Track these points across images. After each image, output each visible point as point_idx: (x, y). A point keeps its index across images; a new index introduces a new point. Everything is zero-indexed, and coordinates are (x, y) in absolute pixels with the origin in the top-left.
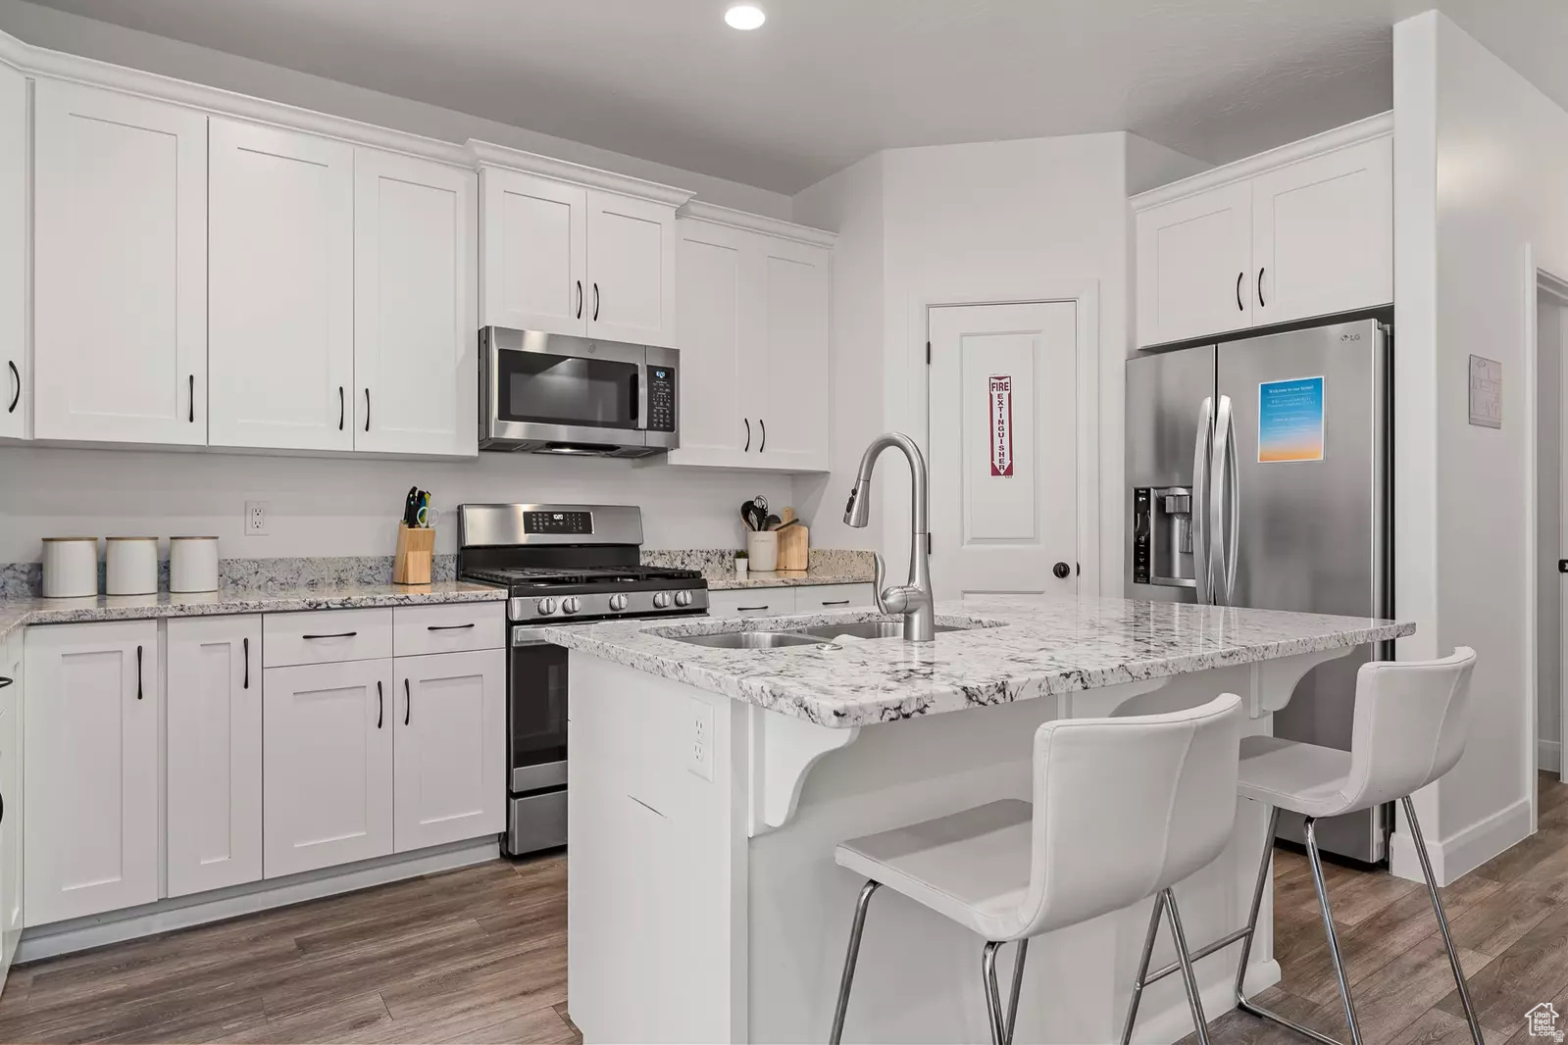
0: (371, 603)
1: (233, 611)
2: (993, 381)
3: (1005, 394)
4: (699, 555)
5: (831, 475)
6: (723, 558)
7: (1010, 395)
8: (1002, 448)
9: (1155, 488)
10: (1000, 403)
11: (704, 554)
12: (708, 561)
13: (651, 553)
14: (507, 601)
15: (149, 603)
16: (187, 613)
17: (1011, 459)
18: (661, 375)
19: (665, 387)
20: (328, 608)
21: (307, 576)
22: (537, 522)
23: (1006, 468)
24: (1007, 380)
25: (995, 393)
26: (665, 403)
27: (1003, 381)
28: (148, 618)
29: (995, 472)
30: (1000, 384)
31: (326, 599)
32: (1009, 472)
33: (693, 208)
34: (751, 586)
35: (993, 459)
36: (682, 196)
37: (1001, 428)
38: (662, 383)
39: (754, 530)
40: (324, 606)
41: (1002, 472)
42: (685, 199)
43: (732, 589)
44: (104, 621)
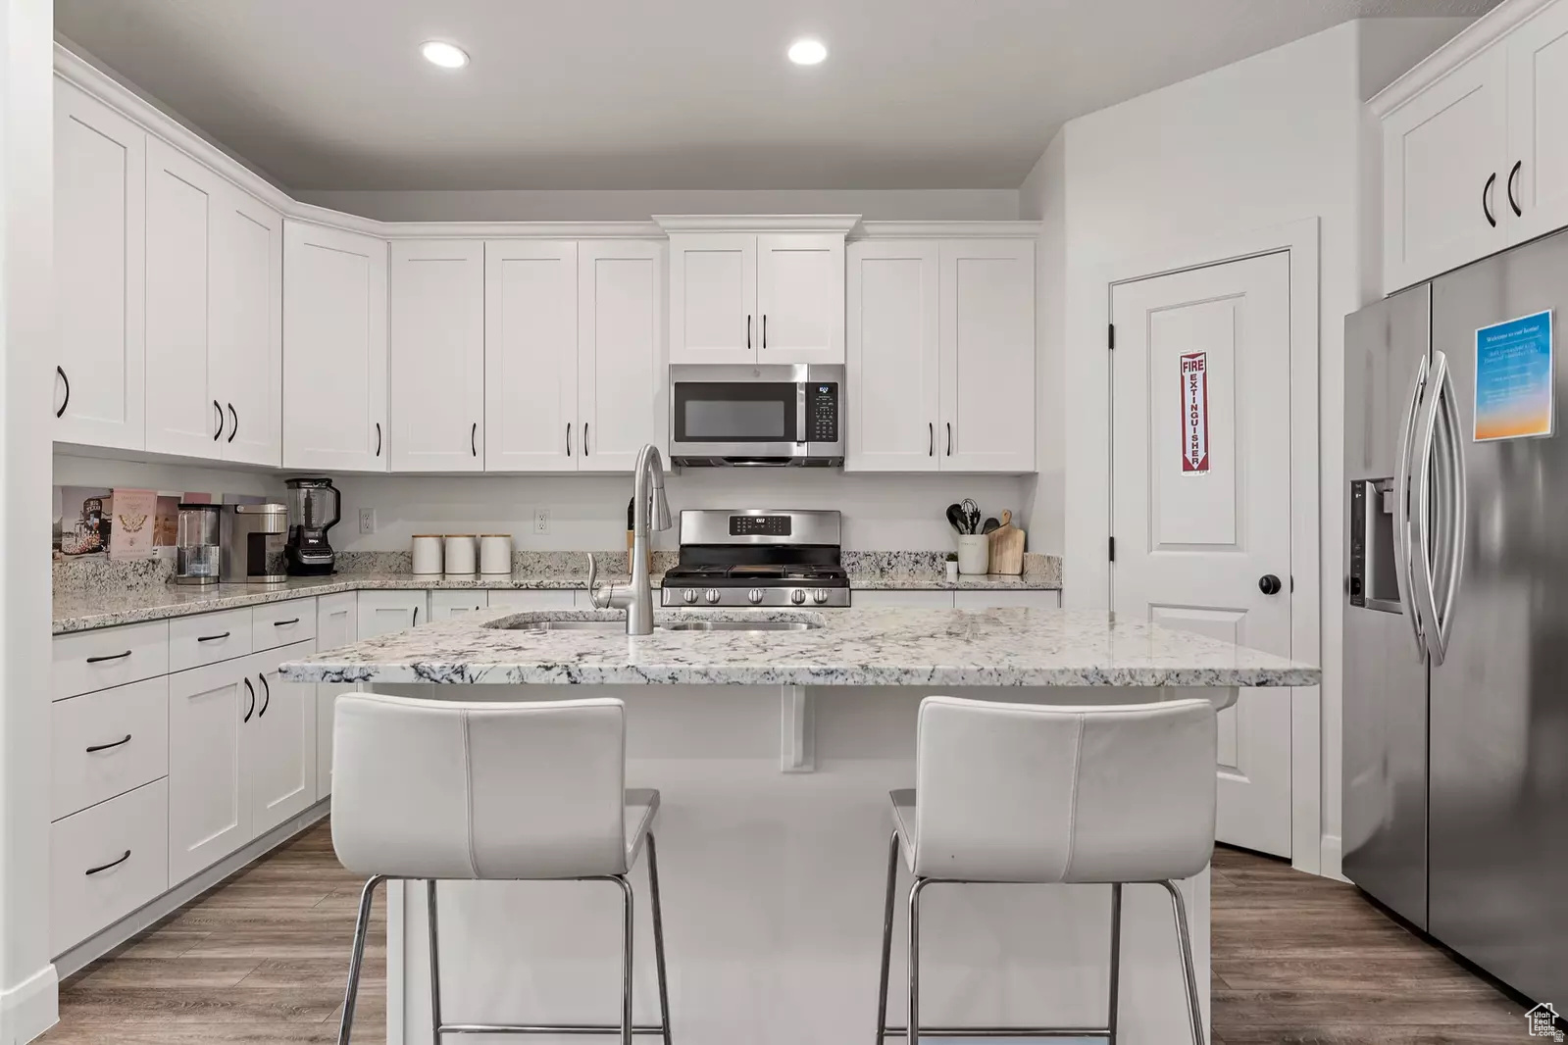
0: (556, 586)
1: (468, 587)
2: (1184, 360)
3: (1199, 374)
4: (907, 556)
5: (1039, 477)
6: (934, 560)
7: (1205, 375)
8: (1195, 438)
9: (1371, 481)
10: (1194, 385)
11: (913, 556)
12: (917, 562)
13: (856, 554)
14: (661, 589)
15: (470, 578)
16: (441, 587)
17: (1206, 450)
18: (824, 390)
19: (828, 401)
20: (528, 588)
21: (572, 565)
22: (741, 525)
23: (1200, 461)
24: (1202, 357)
25: (1187, 374)
26: (827, 416)
27: (1197, 359)
28: (419, 589)
29: (1187, 467)
30: (1194, 362)
31: (527, 581)
32: (1204, 466)
33: (869, 229)
34: (898, 587)
35: (1184, 452)
36: (849, 221)
37: (1195, 416)
38: (825, 398)
39: (962, 533)
40: (524, 587)
41: (1196, 466)
42: (851, 223)
43: (876, 589)
44: (395, 589)
